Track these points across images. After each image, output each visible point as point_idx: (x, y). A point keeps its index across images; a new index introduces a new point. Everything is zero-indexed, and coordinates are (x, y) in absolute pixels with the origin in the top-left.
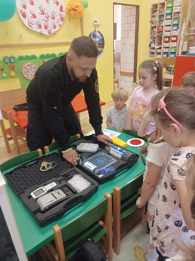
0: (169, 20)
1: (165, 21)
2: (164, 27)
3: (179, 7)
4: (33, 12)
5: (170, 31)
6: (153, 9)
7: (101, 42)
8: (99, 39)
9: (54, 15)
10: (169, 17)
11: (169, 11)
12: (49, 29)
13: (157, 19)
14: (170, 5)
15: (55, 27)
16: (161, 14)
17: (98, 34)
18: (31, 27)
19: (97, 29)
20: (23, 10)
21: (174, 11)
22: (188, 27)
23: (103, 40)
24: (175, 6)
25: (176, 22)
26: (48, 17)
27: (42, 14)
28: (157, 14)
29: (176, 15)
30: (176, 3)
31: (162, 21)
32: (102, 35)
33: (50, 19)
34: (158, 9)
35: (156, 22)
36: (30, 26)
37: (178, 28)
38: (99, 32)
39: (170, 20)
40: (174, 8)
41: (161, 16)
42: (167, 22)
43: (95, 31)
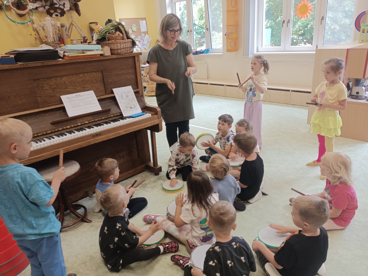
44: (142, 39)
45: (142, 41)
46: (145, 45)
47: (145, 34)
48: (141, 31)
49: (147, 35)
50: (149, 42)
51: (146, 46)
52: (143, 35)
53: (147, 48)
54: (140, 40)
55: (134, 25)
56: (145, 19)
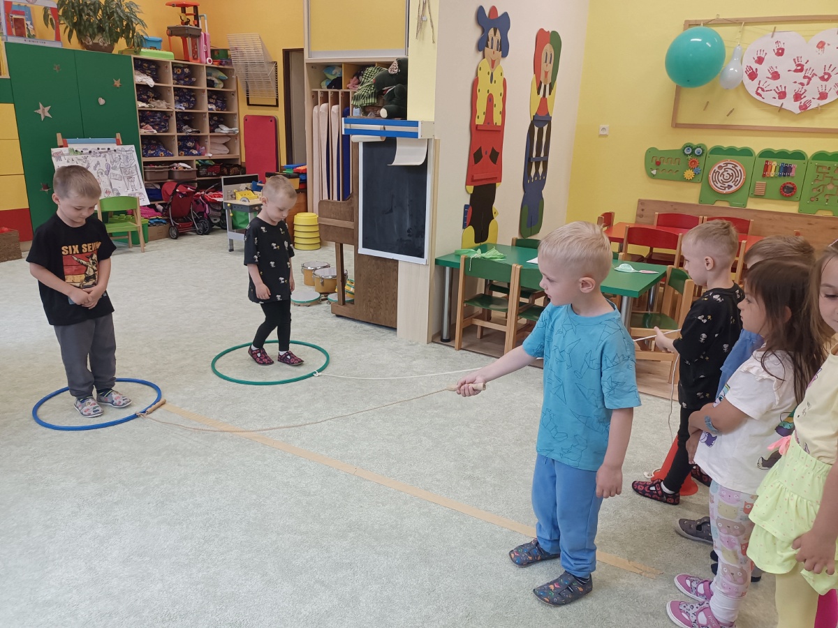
4: (775, 68)
9: (829, 72)
12: (803, 101)
15: (823, 96)
18: (761, 95)
20: (755, 66)
26: (810, 76)
27: (796, 71)
33: (815, 80)
36: (758, 94)
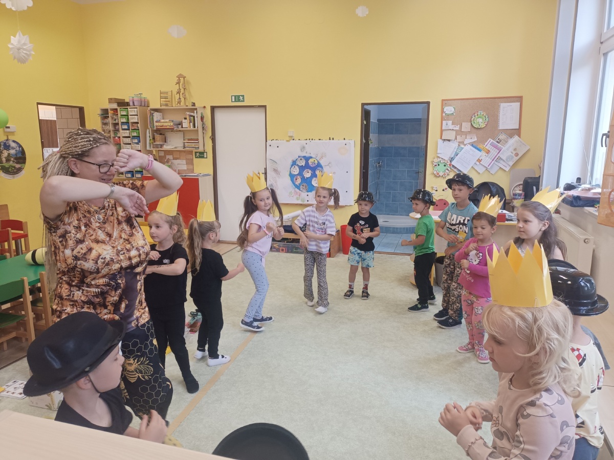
0: (126, 131)
1: (121, 131)
2: (121, 138)
3: (136, 117)
5: (130, 144)
6: (102, 115)
7: (20, 155)
8: (16, 150)
10: (126, 127)
11: (124, 120)
13: (111, 128)
14: (125, 113)
16: (114, 122)
17: (13, 145)
19: (11, 138)
21: (131, 121)
22: (152, 141)
23: (23, 152)
24: (131, 115)
25: (135, 134)
28: (110, 120)
29: (134, 125)
30: (131, 111)
31: (118, 130)
32: (20, 146)
34: (110, 115)
35: (110, 131)
37: (140, 142)
38: (14, 141)
39: (128, 131)
40: (130, 117)
41: (116, 125)
42: (125, 133)
43: (7, 140)
44: (496, 147)
45: (494, 152)
46: (501, 162)
47: (511, 136)
48: (501, 127)
49: (516, 137)
50: (517, 155)
51: (504, 164)
52: (502, 137)
53: (507, 169)
54: (489, 147)
55: (481, 113)
56: (520, 99)
